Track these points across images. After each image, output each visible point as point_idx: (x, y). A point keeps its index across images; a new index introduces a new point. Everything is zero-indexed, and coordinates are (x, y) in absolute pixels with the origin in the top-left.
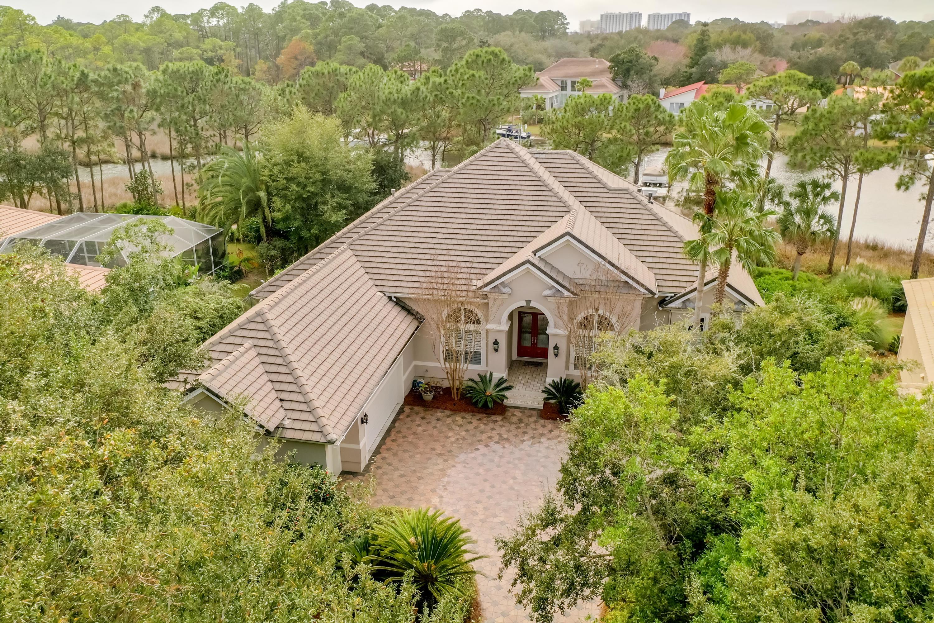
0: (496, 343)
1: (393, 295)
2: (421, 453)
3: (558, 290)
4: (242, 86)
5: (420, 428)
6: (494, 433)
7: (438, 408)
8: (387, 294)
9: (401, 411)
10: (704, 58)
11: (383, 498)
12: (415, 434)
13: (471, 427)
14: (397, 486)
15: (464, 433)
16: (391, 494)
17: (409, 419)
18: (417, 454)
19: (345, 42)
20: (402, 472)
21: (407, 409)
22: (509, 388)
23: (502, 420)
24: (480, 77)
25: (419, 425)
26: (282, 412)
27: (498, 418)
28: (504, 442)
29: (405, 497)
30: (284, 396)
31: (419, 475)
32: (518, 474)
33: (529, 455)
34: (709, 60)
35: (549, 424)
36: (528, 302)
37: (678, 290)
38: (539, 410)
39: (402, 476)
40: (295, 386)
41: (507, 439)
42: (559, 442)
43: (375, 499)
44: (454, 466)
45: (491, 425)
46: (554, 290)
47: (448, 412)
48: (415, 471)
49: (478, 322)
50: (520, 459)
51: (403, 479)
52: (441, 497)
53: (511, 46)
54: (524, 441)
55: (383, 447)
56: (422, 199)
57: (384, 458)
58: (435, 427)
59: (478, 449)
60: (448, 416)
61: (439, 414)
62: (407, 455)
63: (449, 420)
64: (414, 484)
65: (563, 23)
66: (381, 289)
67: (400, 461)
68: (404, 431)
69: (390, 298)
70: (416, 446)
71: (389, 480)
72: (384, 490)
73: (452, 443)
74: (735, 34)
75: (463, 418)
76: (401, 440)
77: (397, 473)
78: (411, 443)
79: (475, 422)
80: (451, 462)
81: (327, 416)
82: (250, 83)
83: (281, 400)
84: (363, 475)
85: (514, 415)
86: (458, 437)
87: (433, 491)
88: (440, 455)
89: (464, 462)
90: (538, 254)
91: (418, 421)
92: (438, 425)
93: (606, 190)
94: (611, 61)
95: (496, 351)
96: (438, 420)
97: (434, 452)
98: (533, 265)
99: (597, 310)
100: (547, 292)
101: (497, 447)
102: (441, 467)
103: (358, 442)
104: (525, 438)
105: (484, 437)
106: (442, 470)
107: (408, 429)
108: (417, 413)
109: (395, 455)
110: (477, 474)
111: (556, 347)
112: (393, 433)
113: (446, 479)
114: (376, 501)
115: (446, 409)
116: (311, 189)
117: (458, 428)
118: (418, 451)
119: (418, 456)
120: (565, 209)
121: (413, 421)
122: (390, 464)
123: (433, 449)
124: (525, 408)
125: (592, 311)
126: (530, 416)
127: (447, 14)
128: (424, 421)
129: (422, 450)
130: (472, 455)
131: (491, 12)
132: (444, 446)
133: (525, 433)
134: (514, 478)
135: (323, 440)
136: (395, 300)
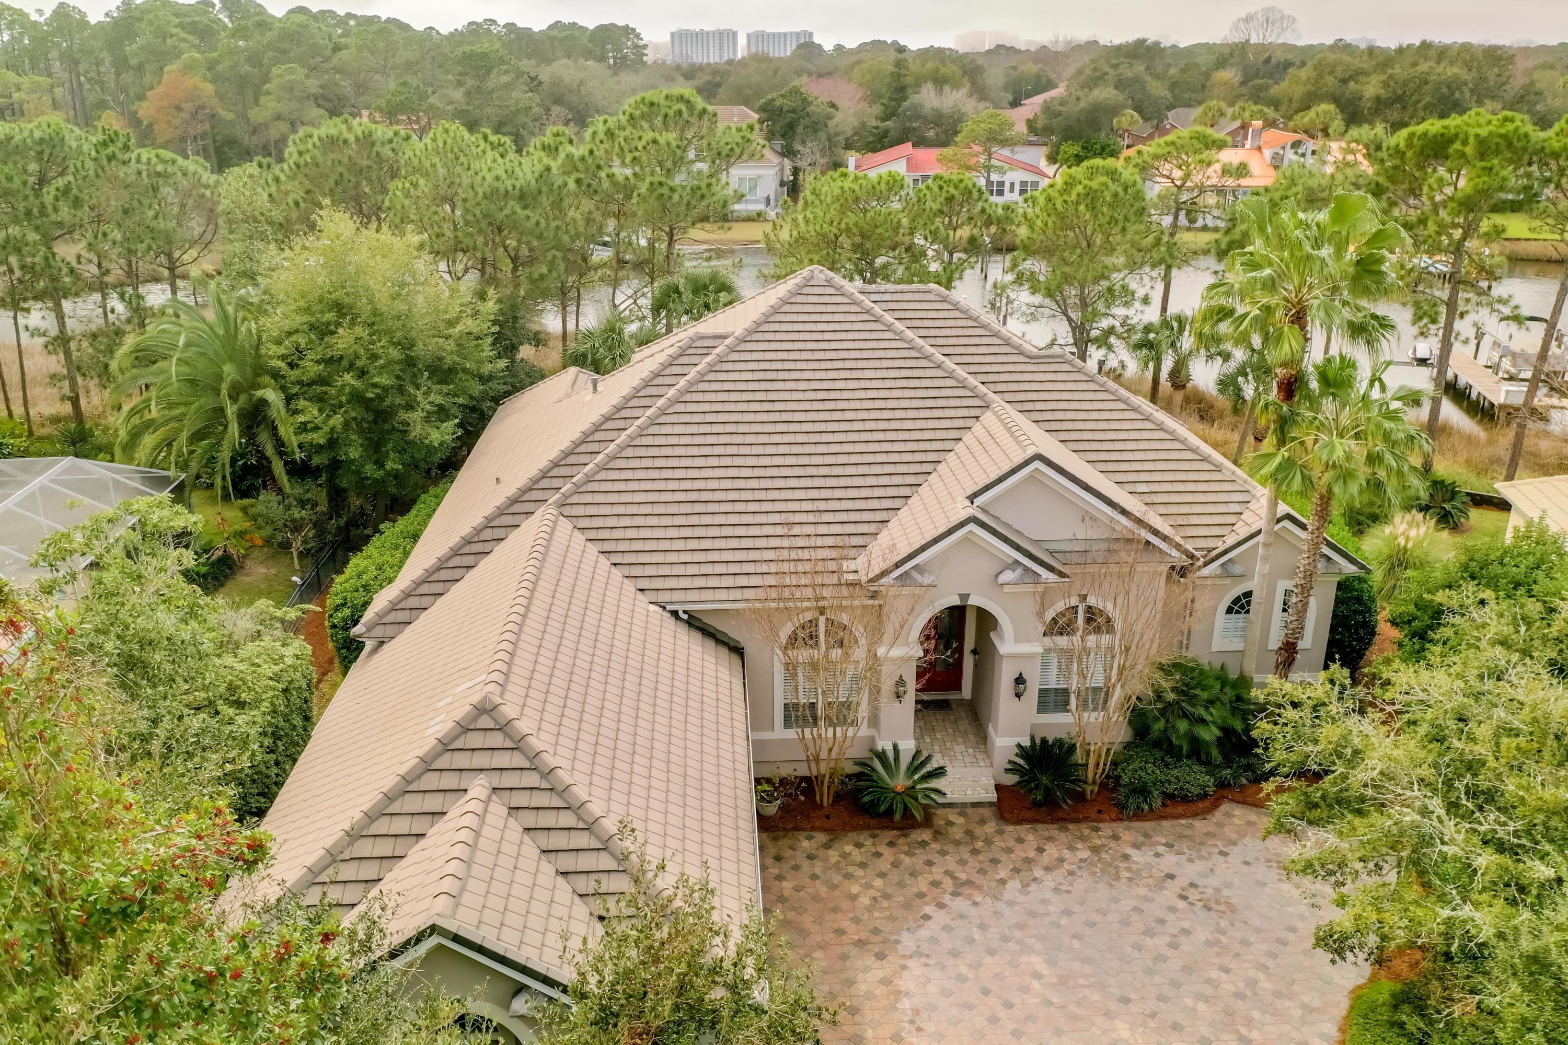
0: (900, 683)
1: (680, 608)
2: (820, 947)
3: (1026, 569)
4: (160, 168)
5: (785, 884)
6: (937, 873)
7: (796, 829)
8: (669, 608)
10: (906, 104)
13: (883, 865)
15: (878, 882)
18: (813, 949)
19: (280, 76)
22: (939, 772)
23: (935, 839)
24: (668, 144)
27: (925, 835)
28: (967, 891)
30: (604, 907)
31: (846, 1002)
32: (1037, 963)
33: (1033, 914)
34: (914, 107)
35: (1030, 835)
36: (964, 597)
37: (1211, 543)
38: (990, 804)
40: (623, 877)
41: (969, 883)
42: (1071, 873)
44: (904, 967)
45: (921, 856)
46: (1019, 571)
47: (821, 837)
50: (1021, 926)
53: (581, 83)
54: (1003, 882)
56: (688, 397)
58: (814, 877)
59: (927, 917)
60: (827, 846)
61: (805, 844)
63: (833, 855)
65: (636, 46)
66: (653, 596)
69: (675, 614)
70: (801, 931)
73: (869, 909)
74: (930, 65)
75: (859, 845)
79: (888, 854)
80: (893, 959)
82: (174, 162)
83: (602, 918)
85: (950, 823)
86: (873, 893)
87: (897, 1039)
88: (861, 943)
89: (918, 953)
90: (978, 501)
92: (818, 871)
93: (1022, 359)
94: (762, 109)
95: (900, 697)
96: (810, 857)
97: (845, 939)
98: (983, 525)
99: (1084, 598)
100: (1010, 576)
101: (959, 904)
102: (879, 974)
104: (1003, 874)
105: (922, 884)
106: (886, 982)
110: (962, 979)
111: (1020, 680)
113: (905, 1004)
115: (813, 829)
116: (384, 380)
117: (860, 872)
118: (810, 941)
119: (819, 954)
120: (977, 402)
123: (839, 932)
124: (964, 805)
125: (1074, 601)
126: (982, 822)
127: (431, 28)
128: (786, 866)
129: (818, 938)
130: (924, 933)
131: (513, 24)
132: (856, 921)
133: (995, 861)
134: (1038, 976)
136: (685, 617)
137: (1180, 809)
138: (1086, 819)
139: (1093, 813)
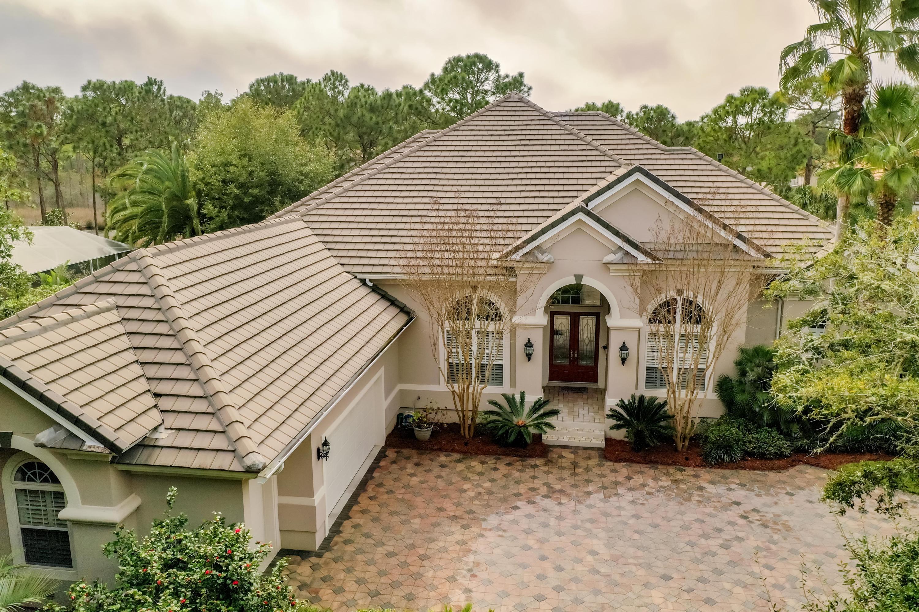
0: (529, 344)
1: (367, 277)
2: (420, 517)
3: (627, 253)
5: (414, 479)
6: (537, 483)
7: (441, 450)
8: (359, 276)
9: (382, 455)
11: (358, 596)
12: (407, 487)
13: (497, 475)
14: (382, 573)
15: (488, 485)
16: (373, 587)
17: (395, 466)
18: (415, 517)
20: (391, 549)
21: (391, 453)
23: (546, 464)
24: (463, 79)
25: (412, 475)
26: (155, 417)
27: (539, 462)
28: (557, 496)
29: (400, 593)
30: (163, 387)
31: (422, 552)
32: (597, 545)
33: (606, 515)
35: (623, 469)
36: (579, 277)
38: (599, 449)
39: (390, 555)
40: (188, 369)
41: (561, 491)
42: (649, 493)
43: (341, 598)
44: (481, 536)
45: (530, 472)
46: (619, 255)
47: (456, 456)
48: (413, 546)
49: (498, 317)
50: (593, 521)
51: (393, 561)
52: (468, 591)
54: (589, 493)
55: (355, 508)
57: (356, 526)
58: (440, 477)
59: (517, 508)
60: (459, 461)
61: (443, 459)
62: (396, 520)
63: (460, 467)
64: (413, 569)
67: (386, 529)
68: (389, 483)
69: (363, 282)
70: (411, 506)
71: (367, 563)
72: (360, 582)
73: (471, 499)
75: (482, 463)
76: (385, 497)
77: (381, 550)
78: (403, 500)
79: (503, 469)
80: (475, 530)
81: (247, 423)
83: (157, 395)
84: (319, 555)
85: (561, 457)
86: (480, 490)
87: (452, 579)
88: (454, 518)
89: (498, 528)
90: (592, 204)
91: (410, 468)
92: (443, 474)
93: (659, 151)
95: (529, 357)
96: (442, 466)
97: (443, 514)
98: (588, 213)
99: (680, 292)
100: (611, 258)
101: (548, 503)
102: (459, 537)
103: (310, 493)
104: (591, 488)
105: (522, 489)
106: (462, 543)
107: (395, 480)
108: (408, 458)
109: (375, 520)
110: (526, 548)
111: (624, 348)
112: (370, 487)
113: (471, 558)
114: (343, 603)
115: (453, 451)
117: (477, 478)
118: (414, 512)
119: (417, 521)
121: (402, 469)
122: (367, 536)
123: (440, 509)
124: (577, 448)
125: (673, 293)
126: (589, 458)
128: (420, 469)
129: (422, 511)
130: (509, 517)
132: (458, 505)
133: (588, 481)
134: (593, 553)
135: (236, 466)
136: (371, 284)
137: (758, 463)
138: (674, 463)
139: (681, 460)
